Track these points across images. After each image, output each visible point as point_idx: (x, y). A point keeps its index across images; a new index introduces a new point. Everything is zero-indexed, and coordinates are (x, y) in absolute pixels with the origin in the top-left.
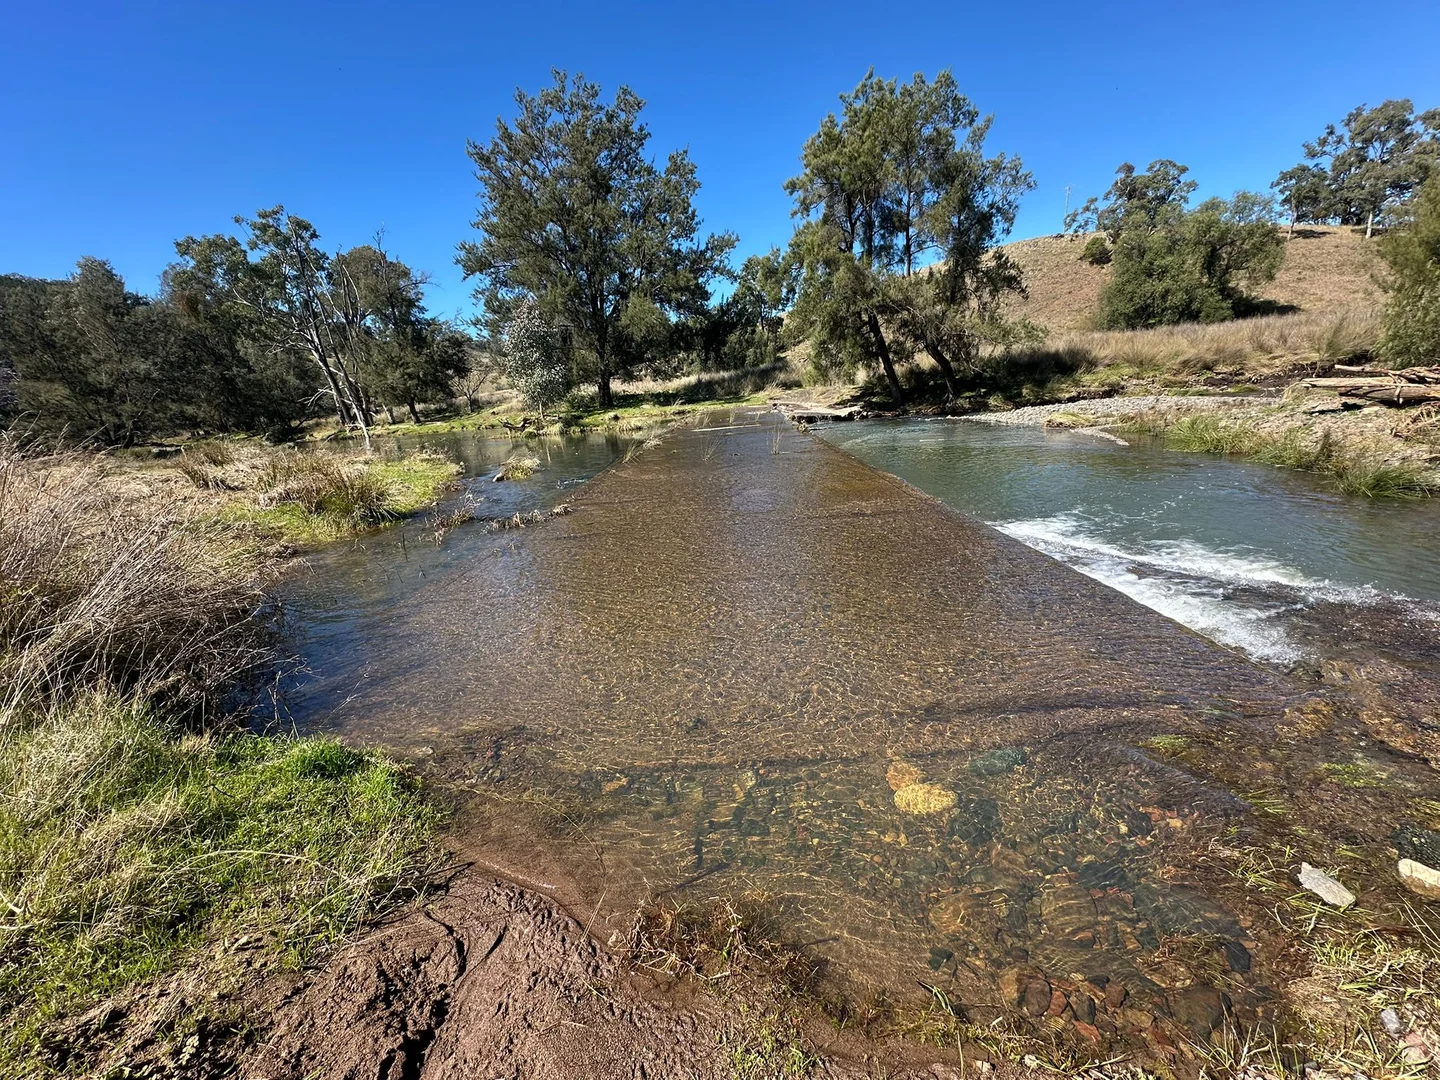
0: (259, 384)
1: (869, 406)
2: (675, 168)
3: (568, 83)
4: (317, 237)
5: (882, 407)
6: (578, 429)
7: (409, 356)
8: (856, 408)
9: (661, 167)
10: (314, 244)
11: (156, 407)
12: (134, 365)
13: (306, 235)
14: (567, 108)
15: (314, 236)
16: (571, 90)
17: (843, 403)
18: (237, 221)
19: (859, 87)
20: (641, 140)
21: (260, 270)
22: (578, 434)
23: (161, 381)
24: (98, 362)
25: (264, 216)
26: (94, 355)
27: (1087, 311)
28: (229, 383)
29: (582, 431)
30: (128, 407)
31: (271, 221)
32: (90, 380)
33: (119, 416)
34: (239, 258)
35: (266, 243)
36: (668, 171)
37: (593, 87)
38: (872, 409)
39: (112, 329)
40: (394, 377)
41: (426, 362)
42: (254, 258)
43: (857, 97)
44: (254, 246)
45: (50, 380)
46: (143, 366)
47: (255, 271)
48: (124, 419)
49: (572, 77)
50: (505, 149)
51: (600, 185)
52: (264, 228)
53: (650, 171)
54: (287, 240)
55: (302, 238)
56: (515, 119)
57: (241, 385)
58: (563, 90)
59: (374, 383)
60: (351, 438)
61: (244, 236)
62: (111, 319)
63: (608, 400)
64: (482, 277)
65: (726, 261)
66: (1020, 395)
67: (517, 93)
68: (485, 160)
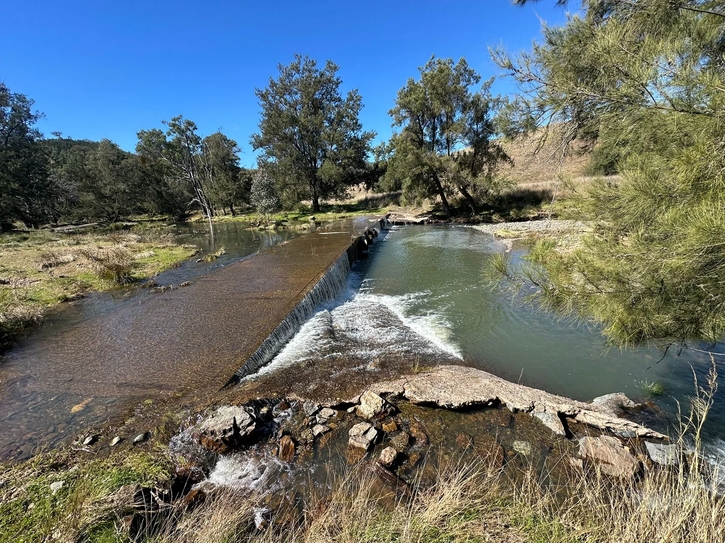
0: (171, 195)
1: (434, 217)
2: (351, 99)
3: (302, 60)
4: (196, 129)
5: (439, 217)
6: (282, 228)
7: (231, 185)
8: (426, 218)
9: (344, 97)
10: (195, 132)
11: (128, 204)
12: (119, 186)
13: (191, 128)
14: (301, 71)
15: (195, 128)
16: (303, 63)
17: (422, 215)
18: (163, 122)
19: (428, 63)
20: (337, 84)
21: (171, 145)
22: (282, 230)
23: (130, 193)
24: (106, 185)
25: (174, 120)
26: (105, 182)
27: (585, 162)
28: (160, 193)
29: (283, 228)
30: (117, 204)
31: (177, 122)
32: (102, 192)
33: (113, 208)
34: (161, 139)
35: (174, 133)
36: (348, 100)
37: (313, 61)
38: (435, 219)
39: (111, 170)
40: (222, 194)
41: (238, 188)
42: (169, 139)
43: (426, 68)
44: (169, 134)
45: (87, 192)
46: (123, 187)
47: (169, 145)
48: (115, 209)
49: (303, 57)
50: (271, 92)
51: (316, 107)
52: (174, 125)
53: (340, 100)
54: (183, 131)
55: (190, 130)
56: (277, 77)
57: (164, 195)
58: (299, 63)
59: (215, 198)
60: (204, 222)
61: (165, 129)
62: (111, 166)
63: (317, 209)
64: (262, 149)
65: (370, 144)
66: (509, 214)
67: (278, 65)
68: (264, 97)
